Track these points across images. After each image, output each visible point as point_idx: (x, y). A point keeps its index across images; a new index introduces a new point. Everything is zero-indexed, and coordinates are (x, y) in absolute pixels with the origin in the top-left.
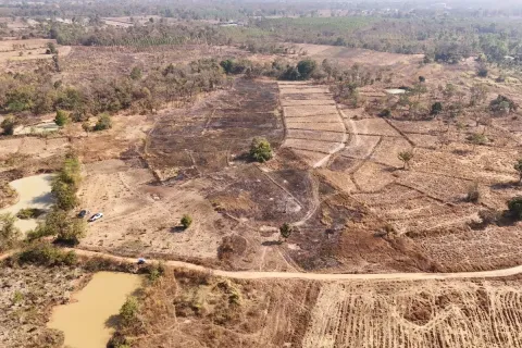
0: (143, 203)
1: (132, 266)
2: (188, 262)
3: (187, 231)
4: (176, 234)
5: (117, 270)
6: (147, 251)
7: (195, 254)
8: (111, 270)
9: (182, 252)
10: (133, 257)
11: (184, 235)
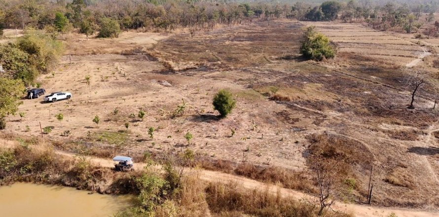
0: (144, 88)
1: (97, 174)
2: (238, 173)
3: (224, 121)
4: (204, 125)
5: (60, 183)
6: (141, 148)
7: (253, 160)
8: (47, 182)
9: (220, 154)
10: (106, 156)
11: (221, 128)
